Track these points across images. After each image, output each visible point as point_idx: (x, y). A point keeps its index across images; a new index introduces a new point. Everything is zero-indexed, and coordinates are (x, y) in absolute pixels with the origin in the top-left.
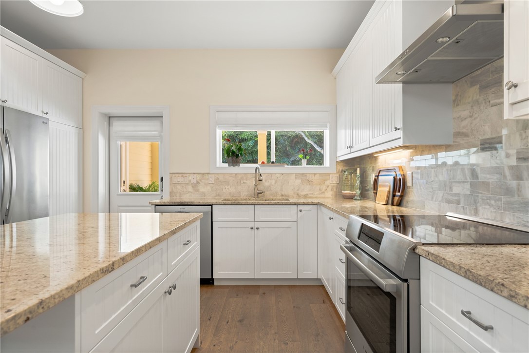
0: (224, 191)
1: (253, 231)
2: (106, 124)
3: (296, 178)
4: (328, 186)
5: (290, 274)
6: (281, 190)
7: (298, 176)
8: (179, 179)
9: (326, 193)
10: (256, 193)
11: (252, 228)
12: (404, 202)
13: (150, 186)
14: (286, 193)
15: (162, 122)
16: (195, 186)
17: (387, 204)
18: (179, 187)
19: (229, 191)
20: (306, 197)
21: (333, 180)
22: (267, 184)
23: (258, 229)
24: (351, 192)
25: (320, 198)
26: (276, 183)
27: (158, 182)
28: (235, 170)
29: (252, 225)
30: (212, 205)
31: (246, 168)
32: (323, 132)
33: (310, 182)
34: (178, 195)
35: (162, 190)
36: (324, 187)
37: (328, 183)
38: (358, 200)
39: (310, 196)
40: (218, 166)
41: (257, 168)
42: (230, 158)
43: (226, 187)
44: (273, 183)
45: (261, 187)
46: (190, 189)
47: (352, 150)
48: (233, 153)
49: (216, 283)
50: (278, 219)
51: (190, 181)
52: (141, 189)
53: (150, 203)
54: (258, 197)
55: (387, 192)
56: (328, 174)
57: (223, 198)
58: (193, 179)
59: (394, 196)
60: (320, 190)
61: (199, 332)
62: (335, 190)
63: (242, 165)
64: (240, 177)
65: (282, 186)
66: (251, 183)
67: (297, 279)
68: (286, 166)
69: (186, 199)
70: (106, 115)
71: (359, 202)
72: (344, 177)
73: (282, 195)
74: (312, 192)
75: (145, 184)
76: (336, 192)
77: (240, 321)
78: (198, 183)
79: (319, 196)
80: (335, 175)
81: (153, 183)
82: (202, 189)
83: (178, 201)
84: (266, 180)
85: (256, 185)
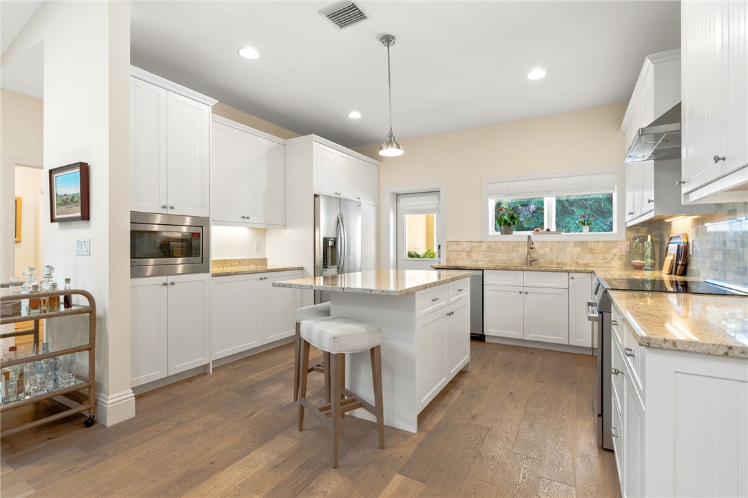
0: (496, 258)
1: (522, 295)
2: (395, 200)
3: (574, 246)
4: (615, 255)
5: (561, 339)
6: (557, 258)
7: (576, 244)
8: (454, 247)
9: (612, 262)
10: (529, 261)
11: (521, 293)
12: (688, 272)
13: (426, 254)
14: (563, 262)
15: (439, 196)
16: (469, 253)
17: (671, 274)
18: (454, 254)
19: (501, 258)
20: (586, 265)
21: (623, 248)
22: (541, 252)
23: (526, 293)
24: (642, 262)
25: (604, 267)
26: (551, 251)
27: (435, 250)
28: (507, 238)
29: (521, 289)
30: (483, 270)
31: (519, 236)
32: (612, 194)
33: (591, 250)
34: (453, 261)
35: (439, 257)
36: (609, 256)
37: (614, 251)
38: (649, 270)
39: (592, 265)
40: (490, 234)
41: (529, 237)
42: (502, 227)
43: (499, 255)
44: (548, 251)
45: (534, 255)
46: (464, 255)
47: (634, 216)
48: (505, 221)
49: (486, 340)
50: (547, 285)
51: (464, 249)
52: (418, 256)
53: (431, 266)
54: (531, 264)
55: (670, 261)
56: (616, 242)
57: (495, 264)
58: (467, 247)
59: (677, 264)
60: (604, 259)
61: (469, 360)
62: (624, 259)
63: (515, 233)
64: (512, 244)
65: (558, 254)
66: (524, 250)
67: (569, 346)
68: (563, 233)
69: (460, 264)
70: (394, 193)
71: (650, 272)
72: (634, 245)
73: (559, 264)
74: (595, 261)
75: (421, 252)
76: (626, 261)
77: (505, 365)
78: (471, 250)
79: (603, 265)
80: (624, 243)
81: (429, 251)
82: (475, 256)
83: (453, 265)
84: (540, 248)
85: (528, 253)
